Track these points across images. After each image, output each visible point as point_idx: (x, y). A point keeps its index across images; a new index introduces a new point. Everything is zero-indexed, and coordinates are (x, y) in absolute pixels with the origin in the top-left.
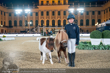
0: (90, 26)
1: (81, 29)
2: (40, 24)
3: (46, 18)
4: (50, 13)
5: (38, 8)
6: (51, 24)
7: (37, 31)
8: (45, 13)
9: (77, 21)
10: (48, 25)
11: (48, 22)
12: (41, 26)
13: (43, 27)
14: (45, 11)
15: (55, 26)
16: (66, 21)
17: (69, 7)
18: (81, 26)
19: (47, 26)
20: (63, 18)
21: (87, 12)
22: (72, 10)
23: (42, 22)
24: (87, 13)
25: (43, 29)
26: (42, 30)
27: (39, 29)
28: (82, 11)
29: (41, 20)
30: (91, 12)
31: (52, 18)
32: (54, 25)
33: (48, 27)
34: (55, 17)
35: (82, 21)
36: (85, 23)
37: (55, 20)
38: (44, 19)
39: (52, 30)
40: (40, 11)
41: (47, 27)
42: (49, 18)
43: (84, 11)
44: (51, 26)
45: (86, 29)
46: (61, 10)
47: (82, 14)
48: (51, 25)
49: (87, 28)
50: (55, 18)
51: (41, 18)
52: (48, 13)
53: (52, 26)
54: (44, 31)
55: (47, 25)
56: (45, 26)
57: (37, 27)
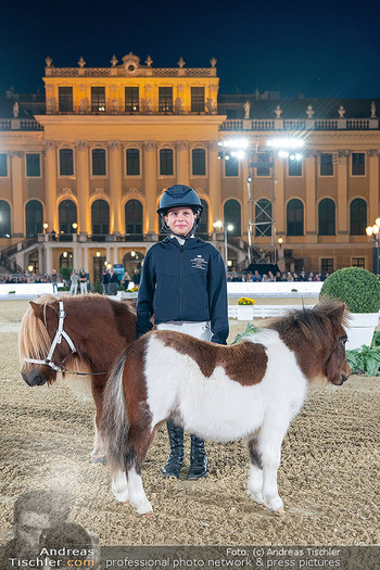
0: (341, 240)
1: (288, 254)
2: (52, 223)
3: (92, 192)
4: (116, 162)
5: (41, 128)
6: (117, 223)
7: (35, 263)
8: (83, 162)
9: (270, 208)
10: (101, 232)
11: (101, 210)
13: (70, 239)
14: (81, 144)
17: (222, 128)
18: (293, 239)
19: (94, 239)
21: (323, 157)
22: (237, 146)
23: (68, 211)
24: (326, 164)
25: (70, 253)
26: (69, 261)
27: (49, 254)
28: (292, 152)
29: (61, 198)
30: (344, 159)
31: (125, 190)
32: (140, 228)
33: (102, 240)
34: (143, 182)
35: (295, 208)
36: (311, 220)
37: (140, 198)
38: (75, 192)
39: (128, 257)
40: (54, 144)
41: (94, 245)
42: (107, 191)
43: (308, 153)
44: (120, 239)
45: (318, 252)
46: (176, 145)
47: (295, 170)
48: (122, 231)
49: (326, 252)
50: (142, 191)
51: (59, 191)
52: (99, 161)
53: (128, 239)
54: (77, 266)
55: (95, 228)
56: (82, 239)
57: (36, 242)
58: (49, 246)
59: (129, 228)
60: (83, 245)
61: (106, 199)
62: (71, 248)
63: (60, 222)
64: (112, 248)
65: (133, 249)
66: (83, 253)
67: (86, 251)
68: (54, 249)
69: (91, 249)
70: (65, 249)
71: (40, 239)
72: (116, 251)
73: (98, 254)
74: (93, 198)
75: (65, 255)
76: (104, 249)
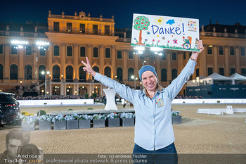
3: (66, 63)
4: (76, 52)
5: (47, 37)
6: (76, 75)
8: (63, 51)
10: (69, 78)
11: (70, 70)
12: (53, 81)
14: (63, 44)
15: (85, 81)
16: (110, 69)
17: (116, 41)
19: (67, 81)
20: (105, 64)
23: (57, 69)
25: (60, 87)
32: (85, 77)
40: (52, 44)
41: (69, 83)
42: (73, 63)
46: (99, 46)
48: (78, 78)
51: (53, 62)
53: (80, 81)
55: (67, 77)
60: (65, 83)
61: (72, 65)
64: (76, 85)
65: (83, 85)
66: (64, 86)
68: (52, 85)
69: (67, 85)
70: (56, 85)
73: (69, 87)
74: (67, 65)
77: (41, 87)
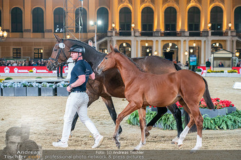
3: (142, 2)
6: (159, 23)
10: (148, 30)
11: (148, 15)
13: (129, 34)
19: (142, 34)
20: (212, 1)
23: (126, 15)
25: (129, 45)
29: (121, 6)
31: (165, 0)
32: (174, 27)
33: (151, 35)
38: (131, 2)
41: (144, 38)
42: (153, 1)
48: (162, 29)
50: (178, 1)
51: (120, 1)
53: (166, 35)
55: (144, 27)
56: (137, 34)
57: (106, 36)
58: (115, 38)
59: (167, 27)
60: (138, 39)
61: (152, 6)
62: (130, 41)
63: (120, 22)
64: (157, 41)
65: (171, 41)
66: (137, 44)
67: (139, 42)
68: (118, 41)
69: (141, 41)
70: (124, 41)
71: (109, 34)
72: (160, 43)
73: (147, 45)
74: (143, 6)
75: (124, 45)
76: (152, 41)
77: (100, 45)
